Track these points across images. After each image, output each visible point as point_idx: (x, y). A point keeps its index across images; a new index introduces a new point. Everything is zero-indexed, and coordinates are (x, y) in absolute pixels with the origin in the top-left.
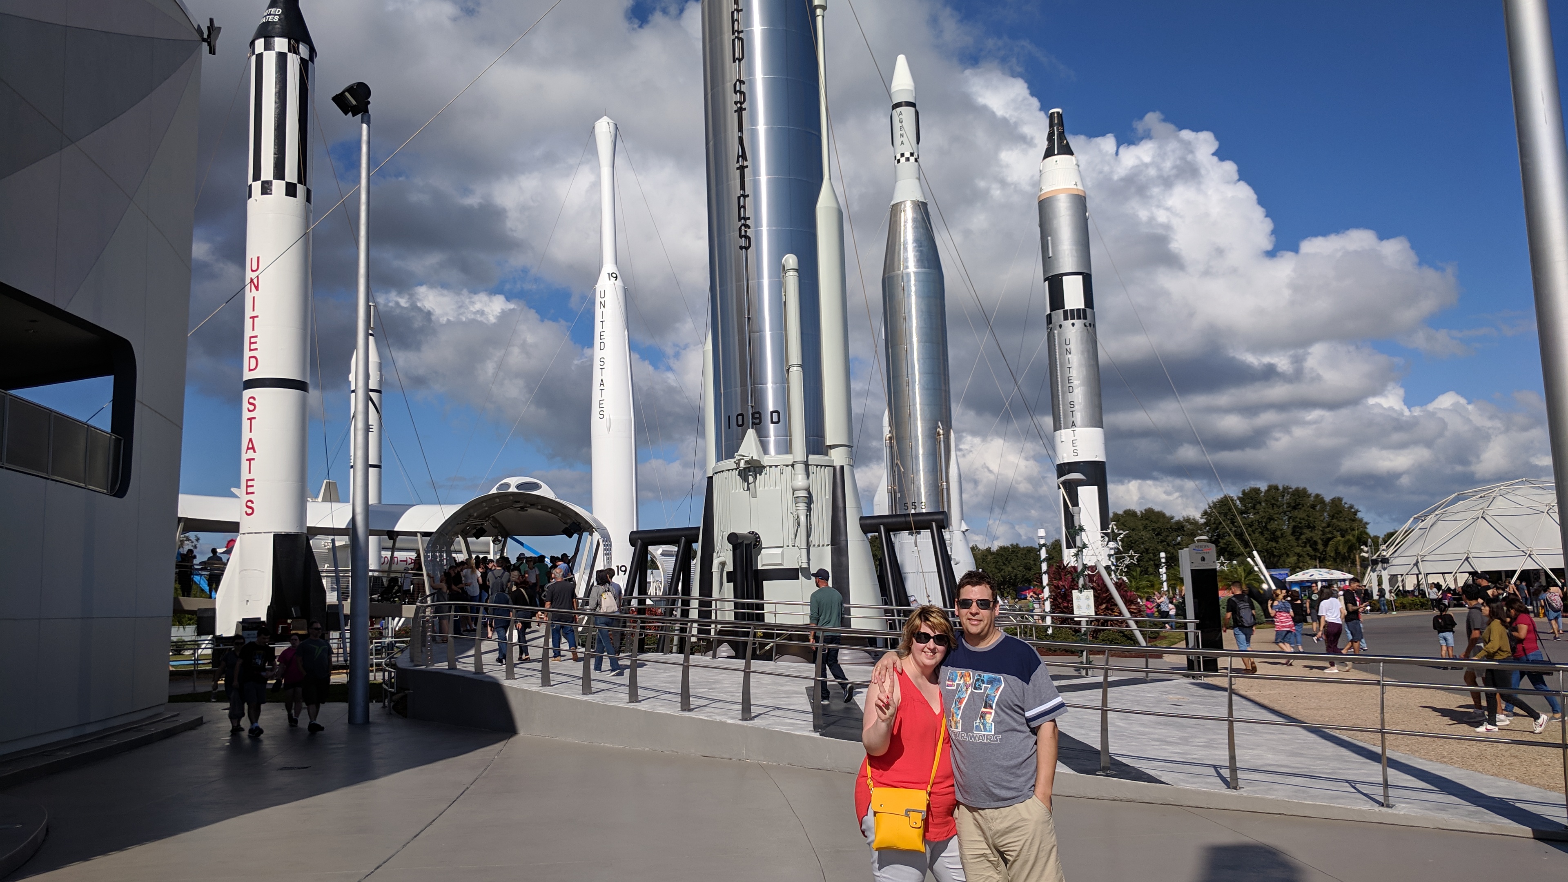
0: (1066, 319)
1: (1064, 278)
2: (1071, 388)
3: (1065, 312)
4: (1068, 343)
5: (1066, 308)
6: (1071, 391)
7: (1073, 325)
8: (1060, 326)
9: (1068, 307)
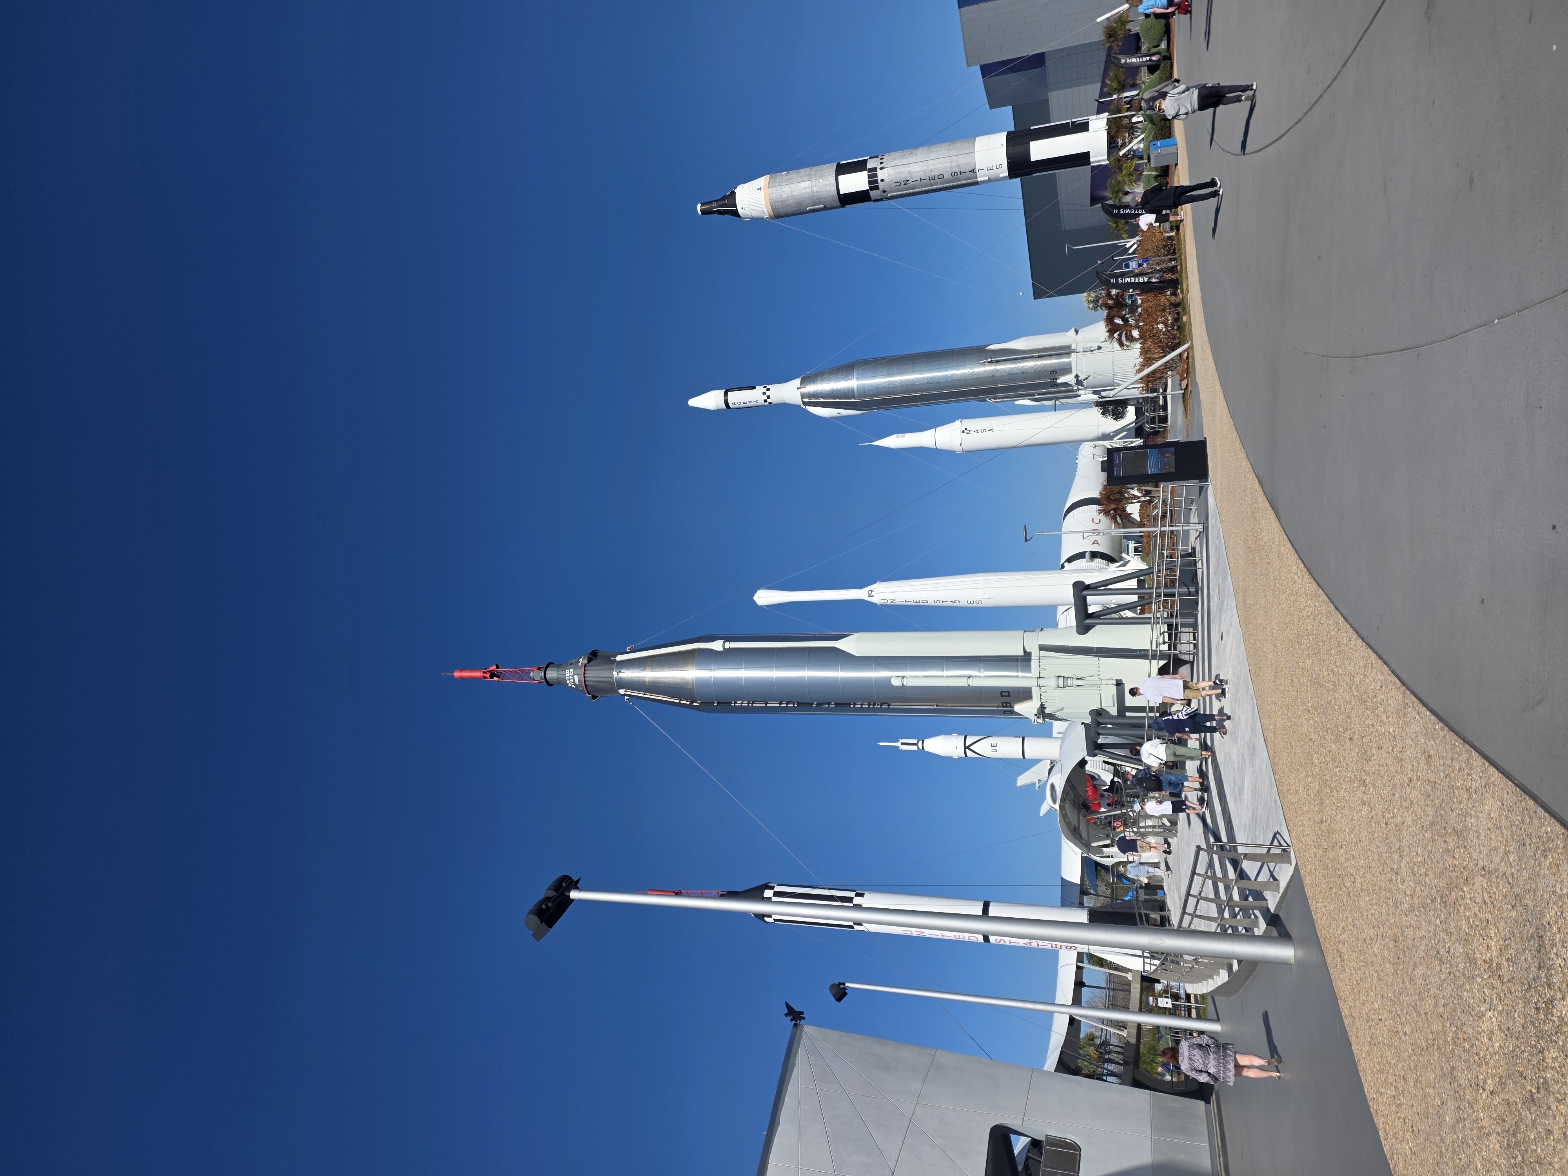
0: (877, 188)
1: (842, 192)
2: (939, 177)
3: (872, 188)
4: (899, 184)
5: (868, 188)
6: (942, 176)
7: (882, 180)
8: (884, 192)
9: (866, 187)
